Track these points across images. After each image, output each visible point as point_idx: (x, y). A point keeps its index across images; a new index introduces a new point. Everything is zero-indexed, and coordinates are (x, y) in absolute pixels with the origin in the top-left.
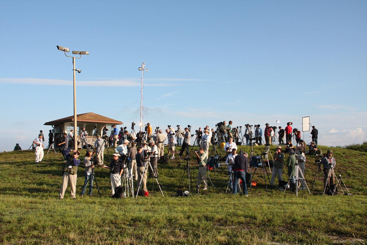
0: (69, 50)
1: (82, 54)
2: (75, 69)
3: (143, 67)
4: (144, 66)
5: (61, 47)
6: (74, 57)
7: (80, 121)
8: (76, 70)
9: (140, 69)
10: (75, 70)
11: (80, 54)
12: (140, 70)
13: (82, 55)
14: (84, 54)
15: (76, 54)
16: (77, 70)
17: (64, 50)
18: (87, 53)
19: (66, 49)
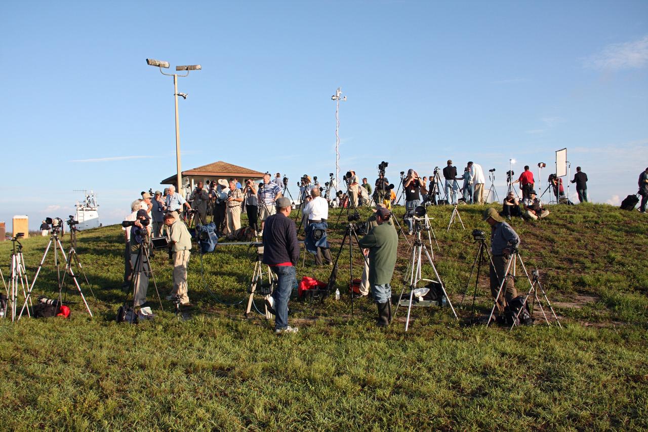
0: (168, 64)
1: (191, 69)
2: (177, 93)
3: (338, 95)
4: (340, 92)
5: (153, 61)
6: (176, 75)
7: (196, 174)
8: (179, 95)
9: (334, 98)
10: (176, 96)
11: (187, 69)
12: (334, 100)
13: (190, 71)
14: (194, 69)
15: (181, 70)
16: (181, 94)
17: (159, 66)
18: (199, 67)
19: (162, 63)
